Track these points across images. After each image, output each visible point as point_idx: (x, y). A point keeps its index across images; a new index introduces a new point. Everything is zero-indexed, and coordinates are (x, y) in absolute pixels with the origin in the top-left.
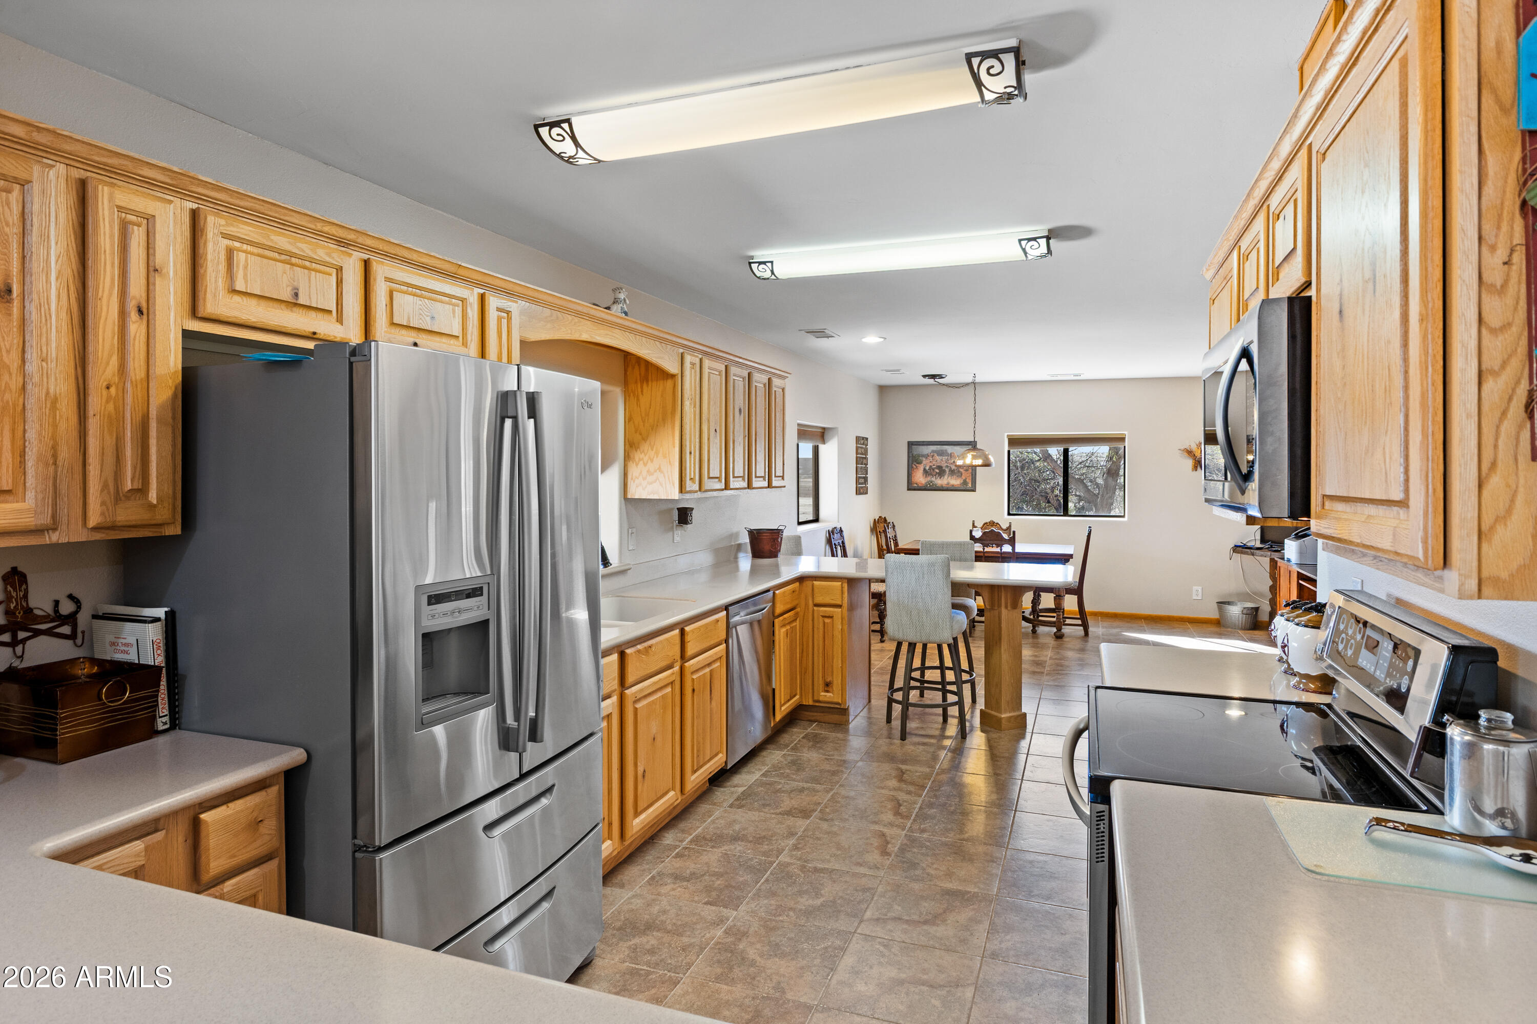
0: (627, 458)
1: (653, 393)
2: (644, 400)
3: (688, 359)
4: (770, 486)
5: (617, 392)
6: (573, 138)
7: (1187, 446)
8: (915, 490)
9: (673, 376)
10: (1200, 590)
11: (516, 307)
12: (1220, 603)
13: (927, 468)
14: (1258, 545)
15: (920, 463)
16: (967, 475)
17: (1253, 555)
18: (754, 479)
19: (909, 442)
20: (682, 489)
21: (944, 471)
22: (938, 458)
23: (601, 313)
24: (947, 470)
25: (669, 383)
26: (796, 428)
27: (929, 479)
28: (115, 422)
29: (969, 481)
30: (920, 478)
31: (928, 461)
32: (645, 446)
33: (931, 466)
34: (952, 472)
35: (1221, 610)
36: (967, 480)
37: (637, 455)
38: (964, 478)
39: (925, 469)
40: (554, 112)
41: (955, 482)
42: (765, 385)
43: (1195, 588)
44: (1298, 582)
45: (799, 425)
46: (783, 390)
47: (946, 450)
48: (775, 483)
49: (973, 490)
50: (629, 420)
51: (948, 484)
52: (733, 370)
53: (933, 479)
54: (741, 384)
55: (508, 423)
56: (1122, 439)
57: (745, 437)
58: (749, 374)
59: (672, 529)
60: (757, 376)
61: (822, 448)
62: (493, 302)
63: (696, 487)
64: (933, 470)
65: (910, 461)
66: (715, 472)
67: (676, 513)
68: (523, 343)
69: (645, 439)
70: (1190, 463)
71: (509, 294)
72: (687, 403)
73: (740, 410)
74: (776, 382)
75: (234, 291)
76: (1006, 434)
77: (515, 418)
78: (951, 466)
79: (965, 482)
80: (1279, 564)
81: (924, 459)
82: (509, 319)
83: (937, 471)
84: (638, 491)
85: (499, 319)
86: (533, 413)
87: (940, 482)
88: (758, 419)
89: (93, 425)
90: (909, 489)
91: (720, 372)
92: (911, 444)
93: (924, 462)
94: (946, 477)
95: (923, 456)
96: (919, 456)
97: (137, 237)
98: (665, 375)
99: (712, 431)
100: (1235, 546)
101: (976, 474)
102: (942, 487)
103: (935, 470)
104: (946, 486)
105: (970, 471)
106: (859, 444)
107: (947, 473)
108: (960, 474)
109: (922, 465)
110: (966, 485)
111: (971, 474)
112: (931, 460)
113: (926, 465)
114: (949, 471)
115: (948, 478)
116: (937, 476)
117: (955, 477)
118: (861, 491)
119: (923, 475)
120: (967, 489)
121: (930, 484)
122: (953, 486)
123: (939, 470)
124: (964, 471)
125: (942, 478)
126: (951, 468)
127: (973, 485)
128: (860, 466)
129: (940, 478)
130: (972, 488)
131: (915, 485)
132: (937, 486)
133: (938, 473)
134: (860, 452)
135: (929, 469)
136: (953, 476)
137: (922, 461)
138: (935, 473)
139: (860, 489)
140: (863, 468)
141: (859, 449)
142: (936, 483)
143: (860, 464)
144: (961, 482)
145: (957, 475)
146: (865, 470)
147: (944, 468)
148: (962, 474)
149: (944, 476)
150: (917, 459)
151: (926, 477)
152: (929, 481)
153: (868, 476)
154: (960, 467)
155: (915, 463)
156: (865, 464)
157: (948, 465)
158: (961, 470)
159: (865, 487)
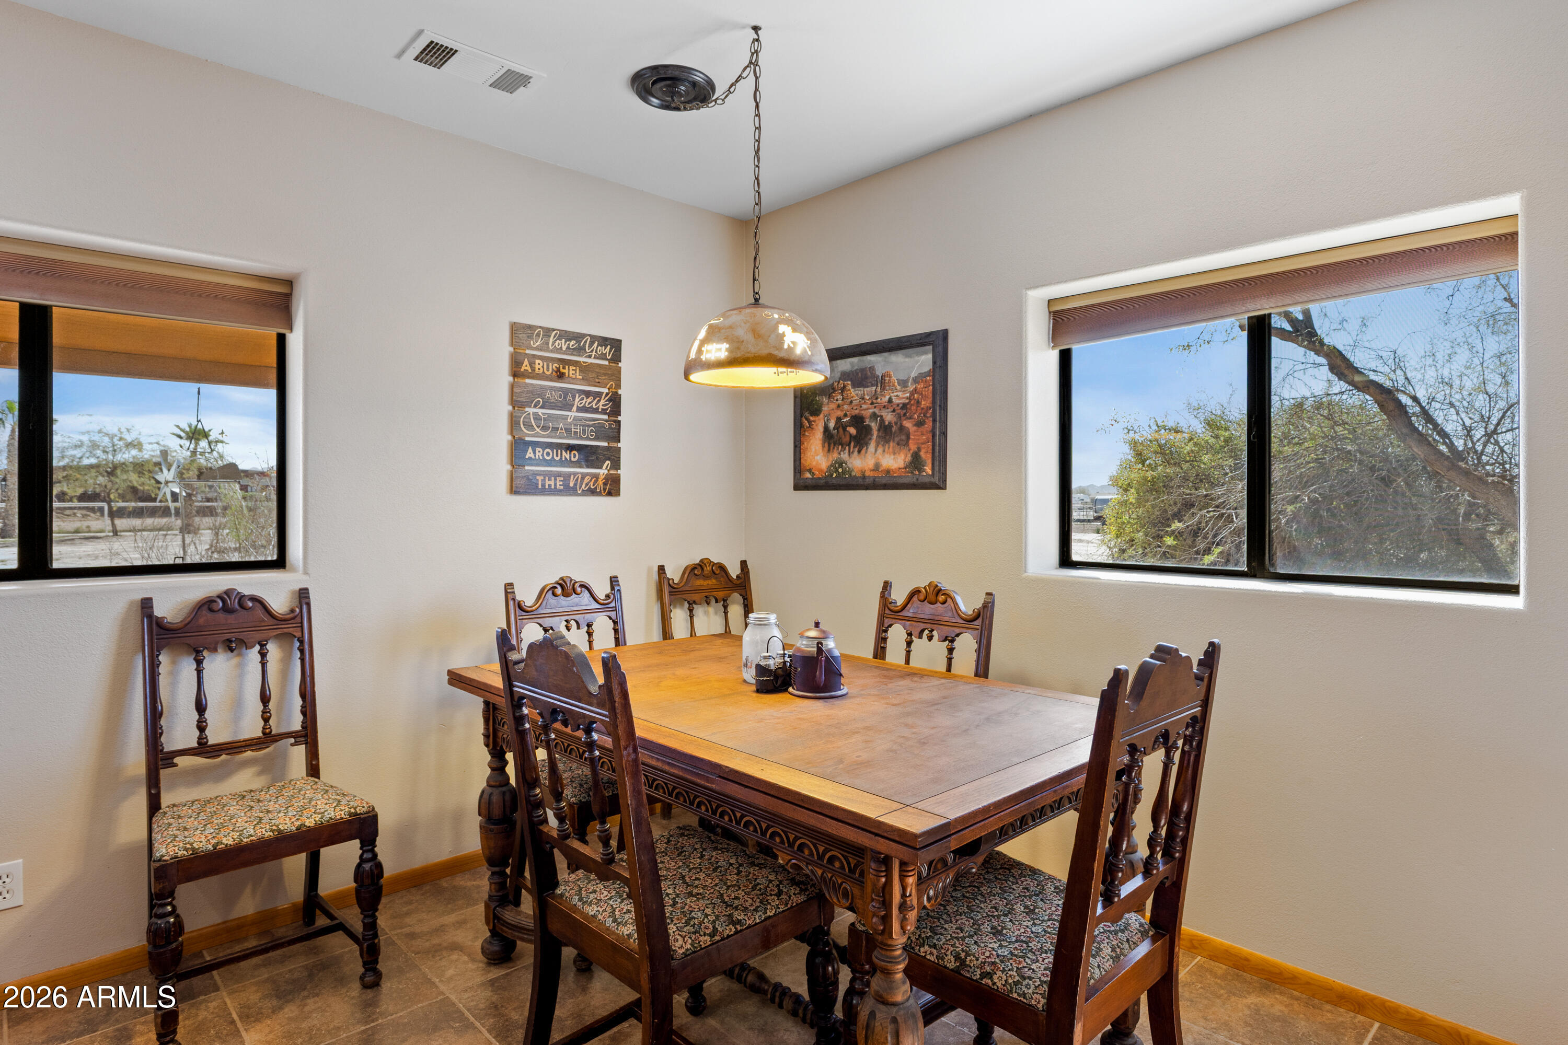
8: (810, 488)
13: (832, 425)
15: (816, 412)
16: (920, 439)
21: (868, 429)
22: (854, 393)
24: (874, 426)
27: (835, 455)
29: (926, 456)
30: (817, 455)
31: (833, 406)
33: (839, 419)
34: (887, 433)
36: (922, 454)
38: (913, 447)
39: (826, 429)
41: (894, 460)
47: (872, 369)
49: (938, 484)
51: (877, 466)
53: (845, 456)
64: (845, 429)
65: (798, 411)
76: (1043, 295)
78: (884, 412)
79: (916, 462)
81: (825, 400)
83: (852, 431)
87: (858, 463)
90: (797, 487)
93: (825, 409)
94: (872, 447)
95: (824, 390)
96: (815, 390)
101: (944, 434)
102: (864, 477)
103: (848, 429)
104: (872, 474)
105: (929, 424)
106: (537, 349)
107: (875, 437)
108: (903, 437)
109: (822, 416)
110: (920, 470)
111: (930, 436)
112: (840, 402)
113: (828, 416)
114: (879, 430)
115: (876, 450)
116: (852, 444)
117: (891, 444)
118: (547, 483)
119: (823, 447)
120: (922, 480)
121: (837, 471)
122: (888, 471)
123: (856, 428)
124: (915, 425)
125: (863, 451)
126: (882, 420)
127: (937, 468)
128: (541, 412)
129: (859, 452)
130: (936, 480)
131: (808, 475)
132: (853, 474)
133: (856, 436)
134: (548, 373)
135: (834, 429)
136: (887, 442)
137: (822, 404)
138: (848, 439)
139: (540, 478)
140: (575, 419)
141: (537, 361)
142: (850, 466)
143: (542, 407)
144: (909, 458)
145: (897, 439)
146: (589, 426)
147: (867, 422)
148: (908, 438)
149: (867, 444)
150: (813, 400)
151: (829, 450)
152: (836, 462)
153: (619, 445)
154: (905, 414)
155: (807, 414)
156: (596, 411)
157: (876, 411)
158: (908, 424)
159: (596, 476)
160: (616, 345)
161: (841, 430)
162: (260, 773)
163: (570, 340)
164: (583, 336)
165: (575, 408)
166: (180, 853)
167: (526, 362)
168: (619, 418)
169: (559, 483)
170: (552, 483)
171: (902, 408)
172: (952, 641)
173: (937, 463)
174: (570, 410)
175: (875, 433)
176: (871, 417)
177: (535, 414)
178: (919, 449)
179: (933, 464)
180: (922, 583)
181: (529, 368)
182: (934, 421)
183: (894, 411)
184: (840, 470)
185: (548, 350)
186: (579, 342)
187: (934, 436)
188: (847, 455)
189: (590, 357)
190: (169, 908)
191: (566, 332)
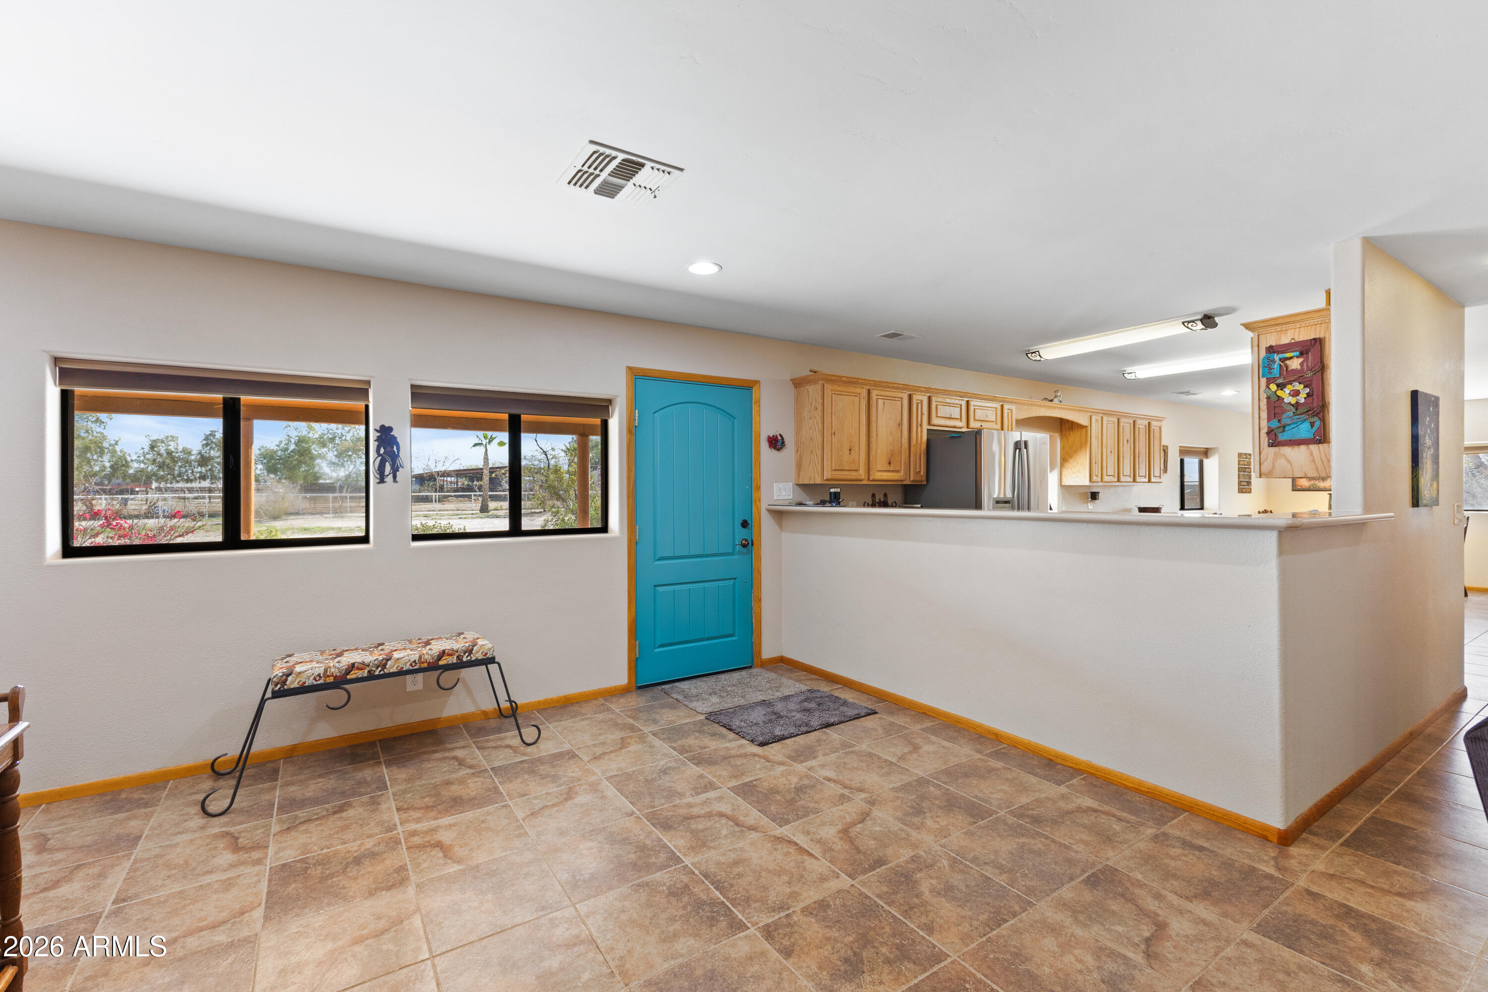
0: (1062, 466)
1: (1074, 436)
2: (1071, 439)
3: (1094, 418)
4: (1149, 481)
5: (1057, 436)
6: (1040, 356)
8: (1299, 490)
9: (1086, 427)
11: (1013, 407)
18: (1137, 477)
20: (1090, 480)
23: (1050, 404)
25: (1084, 430)
26: (1178, 449)
28: (915, 454)
32: (1071, 461)
37: (1067, 465)
40: (1033, 349)
42: (1146, 426)
45: (1180, 447)
46: (1160, 428)
48: (1153, 480)
50: (1063, 448)
52: (1122, 420)
53: (1317, 483)
54: (1128, 428)
55: (1018, 450)
57: (1131, 455)
58: (1134, 421)
59: (1087, 503)
60: (1139, 422)
61: (1206, 461)
62: (1006, 407)
63: (1099, 479)
66: (1111, 472)
67: (1090, 495)
68: (1017, 420)
69: (1071, 457)
71: (1012, 402)
72: (1093, 439)
73: (1128, 441)
74: (1153, 423)
75: (937, 417)
77: (1020, 449)
82: (1012, 412)
84: (1067, 481)
85: (1008, 413)
86: (1026, 447)
88: (1141, 444)
89: (912, 455)
91: (1114, 422)
97: (920, 405)
98: (1080, 427)
99: (1109, 452)
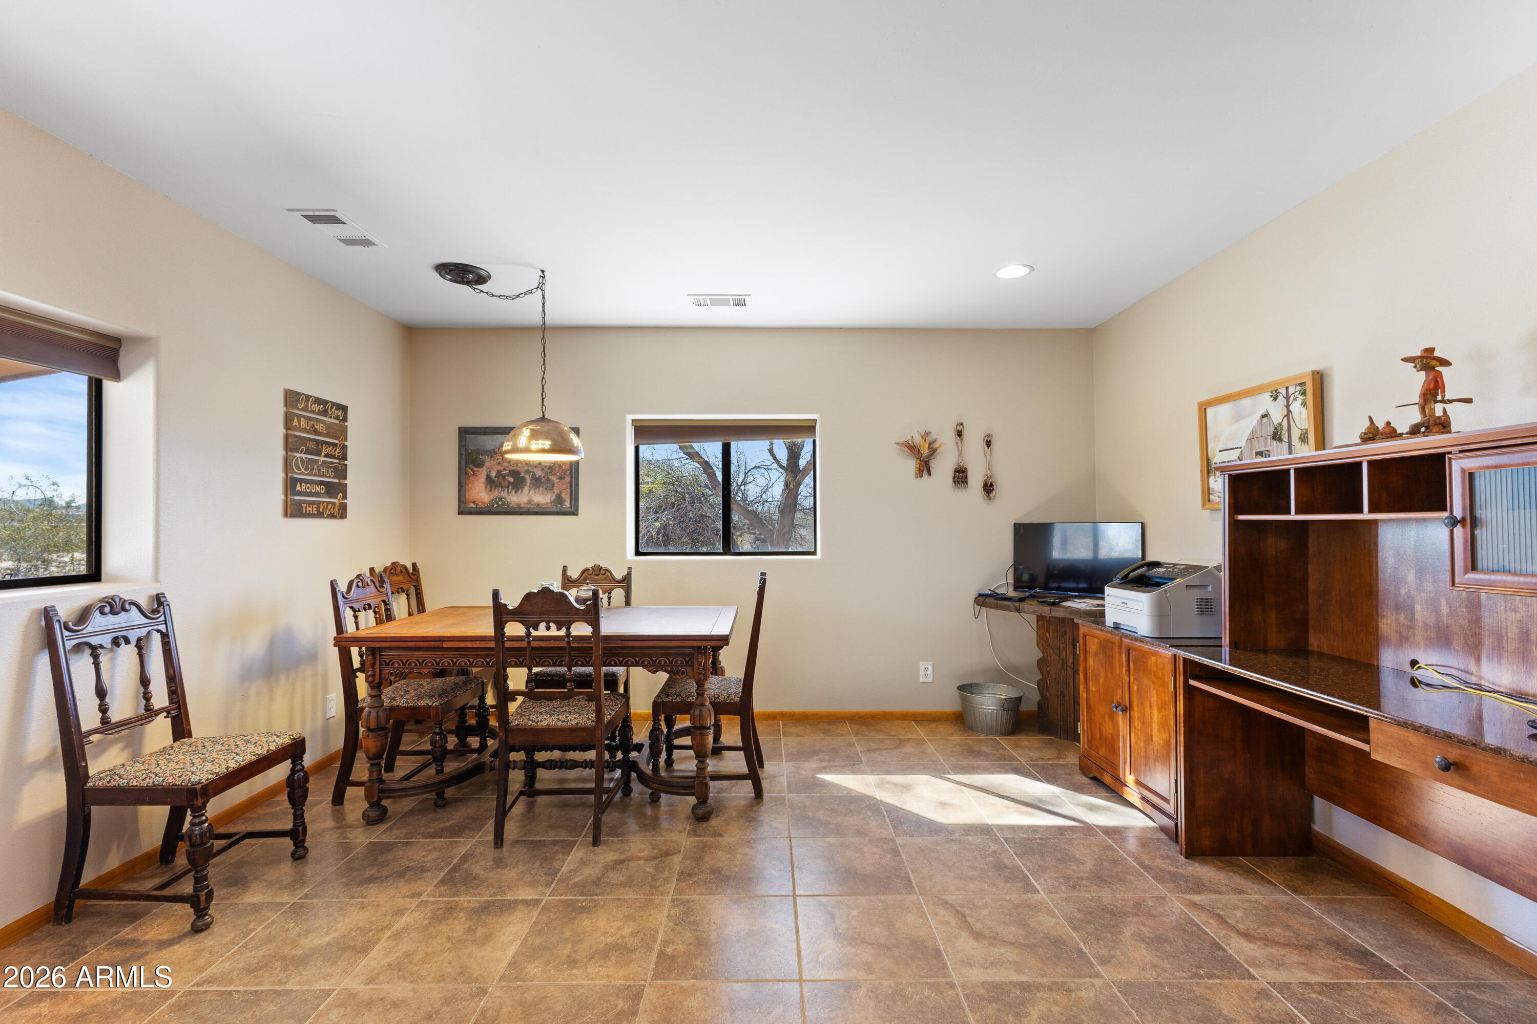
7: (907, 438)
8: (471, 513)
10: (930, 668)
12: (961, 688)
13: (493, 474)
14: (1011, 593)
15: (480, 465)
16: (561, 487)
17: (1018, 610)
19: (460, 429)
21: (523, 480)
24: (528, 477)
27: (496, 493)
29: (566, 497)
30: (480, 493)
31: (495, 463)
33: (499, 472)
34: (537, 482)
35: (965, 701)
36: (563, 495)
38: (557, 491)
39: (488, 477)
41: (543, 498)
43: (923, 665)
44: (1186, 682)
49: (574, 512)
51: (530, 502)
53: (504, 494)
56: (809, 428)
64: (504, 477)
65: (463, 463)
70: (911, 464)
76: (630, 417)
78: (535, 470)
79: (559, 499)
80: (1083, 630)
81: (487, 458)
83: (511, 479)
87: (515, 499)
90: (461, 513)
92: (464, 433)
93: (487, 464)
94: (526, 490)
95: (486, 453)
96: (478, 452)
100: (980, 595)
101: (577, 485)
102: (520, 508)
103: (507, 478)
104: (526, 506)
105: (568, 479)
106: (302, 410)
107: (528, 484)
108: (550, 485)
109: (484, 468)
110: (561, 504)
111: (569, 485)
112: (500, 461)
113: (490, 469)
114: (531, 480)
115: (529, 492)
116: (510, 487)
117: (541, 489)
118: (308, 509)
119: (486, 487)
120: (563, 510)
121: (497, 503)
122: (538, 505)
123: (513, 477)
124: (558, 479)
125: (519, 492)
126: (534, 474)
127: (573, 504)
128: (304, 456)
129: (516, 492)
130: (572, 510)
131: (472, 505)
132: (511, 505)
133: (513, 483)
134: (308, 428)
135: (495, 477)
136: (538, 487)
137: (484, 461)
138: (507, 484)
139: (304, 505)
140: (324, 462)
141: (302, 419)
142: (509, 500)
143: (305, 453)
144: (554, 497)
145: (545, 486)
146: (331, 468)
147: (522, 475)
148: (553, 485)
149: (522, 488)
150: (476, 458)
151: (491, 490)
152: (497, 498)
153: (346, 482)
154: (551, 472)
155: (471, 466)
156: (333, 457)
157: (529, 468)
158: (553, 478)
159: (334, 504)
160: (344, 409)
161: (501, 478)
162: (125, 748)
163: (320, 405)
164: (327, 402)
165: (323, 455)
166: (210, 776)
167: (296, 420)
168: (346, 462)
169: (315, 509)
170: (311, 509)
171: (548, 469)
172: (610, 593)
173: (573, 501)
174: (320, 455)
175: (528, 482)
176: (525, 472)
177: (301, 458)
178: (561, 493)
179: (571, 501)
180: (590, 565)
181: (297, 424)
182: (571, 477)
183: (543, 469)
184: (500, 503)
185: (307, 411)
186: (325, 406)
187: (571, 486)
188: (506, 494)
189: (331, 417)
190: (204, 818)
191: (318, 398)
